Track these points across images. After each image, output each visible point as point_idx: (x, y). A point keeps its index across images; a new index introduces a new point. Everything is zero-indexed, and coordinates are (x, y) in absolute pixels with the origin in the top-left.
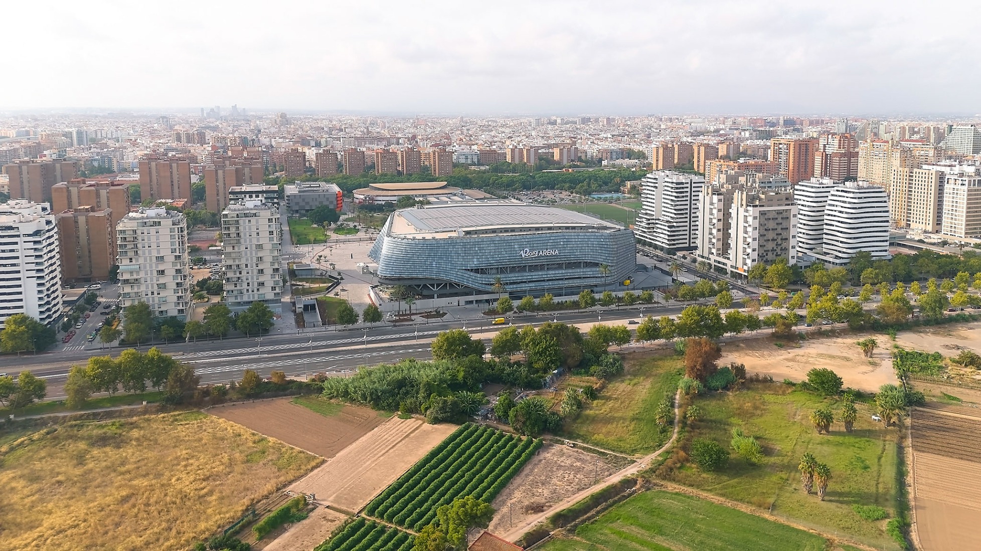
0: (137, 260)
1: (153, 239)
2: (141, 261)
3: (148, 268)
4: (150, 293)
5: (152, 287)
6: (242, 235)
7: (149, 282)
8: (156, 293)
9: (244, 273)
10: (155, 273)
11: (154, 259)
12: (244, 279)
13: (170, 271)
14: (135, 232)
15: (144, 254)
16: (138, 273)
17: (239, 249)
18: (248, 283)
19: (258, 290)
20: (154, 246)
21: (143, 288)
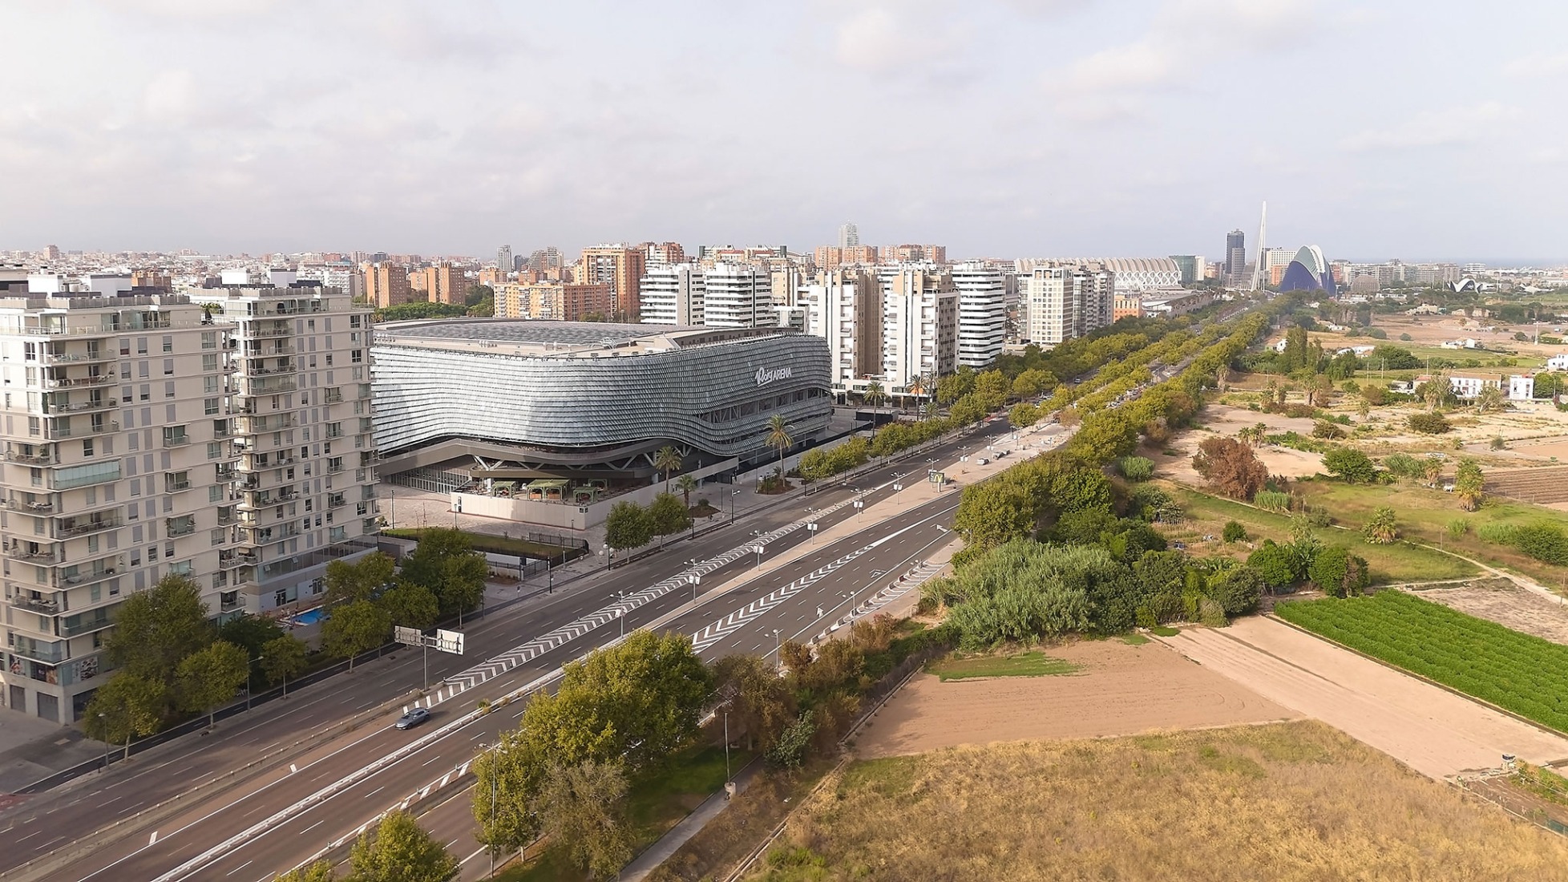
0: (108, 445)
1: (156, 370)
2: (121, 447)
3: (140, 470)
4: (144, 555)
5: (153, 534)
6: (294, 361)
7: (142, 516)
8: (161, 552)
9: (299, 473)
10: (160, 483)
11: (158, 437)
12: (299, 488)
13: (203, 477)
14: (94, 345)
15: (129, 421)
16: (110, 490)
17: (288, 404)
18: (308, 502)
19: (330, 516)
20: (157, 393)
21: (125, 542)
